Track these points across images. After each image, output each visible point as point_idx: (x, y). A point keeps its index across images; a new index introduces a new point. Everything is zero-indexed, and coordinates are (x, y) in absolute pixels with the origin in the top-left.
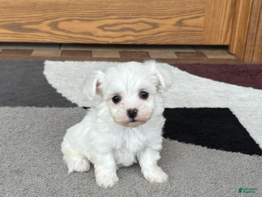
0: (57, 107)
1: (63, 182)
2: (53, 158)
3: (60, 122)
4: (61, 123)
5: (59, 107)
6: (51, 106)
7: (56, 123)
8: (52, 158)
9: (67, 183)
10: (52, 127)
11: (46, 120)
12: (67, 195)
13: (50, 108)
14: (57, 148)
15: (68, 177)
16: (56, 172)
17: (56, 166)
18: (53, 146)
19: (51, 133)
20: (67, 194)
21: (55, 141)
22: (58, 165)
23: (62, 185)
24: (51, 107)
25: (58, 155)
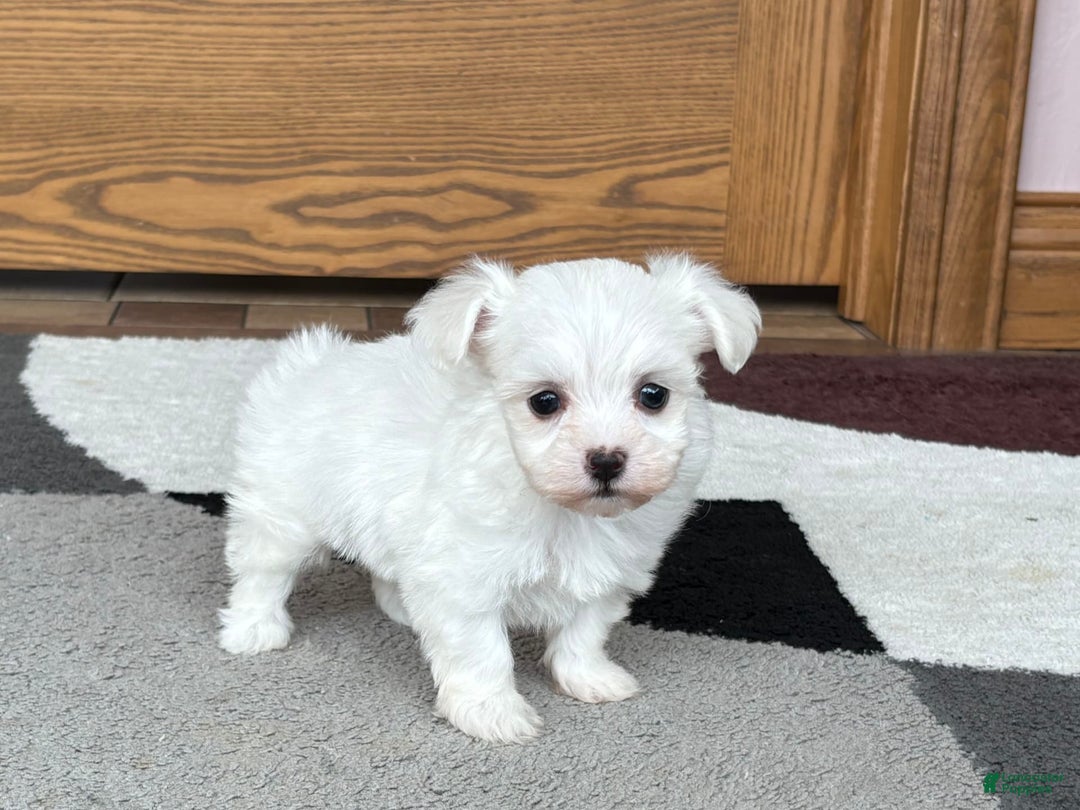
0: (55, 492)
1: (35, 730)
2: (11, 655)
3: (58, 542)
4: (65, 544)
5: (64, 492)
6: (31, 489)
7: (41, 544)
8: (7, 656)
9: (52, 730)
10: (23, 558)
11: (4, 535)
12: (46, 768)
13: (28, 497)
14: (33, 624)
15: (58, 715)
16: (13, 698)
17: (16, 682)
18: (15, 616)
19: (13, 578)
20: (46, 765)
21: (27, 603)
22: (27, 676)
23: (31, 737)
24: (32, 493)
25: (32, 646)
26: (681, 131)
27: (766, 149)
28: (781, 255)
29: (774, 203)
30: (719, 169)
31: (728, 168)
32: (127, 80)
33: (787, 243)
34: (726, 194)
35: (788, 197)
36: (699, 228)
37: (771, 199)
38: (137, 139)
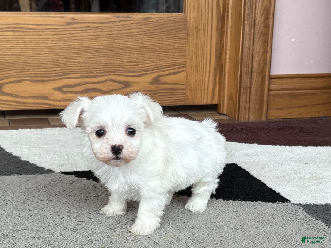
26: (172, 62)
27: (196, 66)
28: (201, 96)
29: (199, 81)
30: (183, 72)
31: (185, 72)
32: (9, 53)
33: (203, 93)
34: (185, 80)
35: (203, 79)
36: (178, 89)
37: (198, 80)
38: (12, 70)
